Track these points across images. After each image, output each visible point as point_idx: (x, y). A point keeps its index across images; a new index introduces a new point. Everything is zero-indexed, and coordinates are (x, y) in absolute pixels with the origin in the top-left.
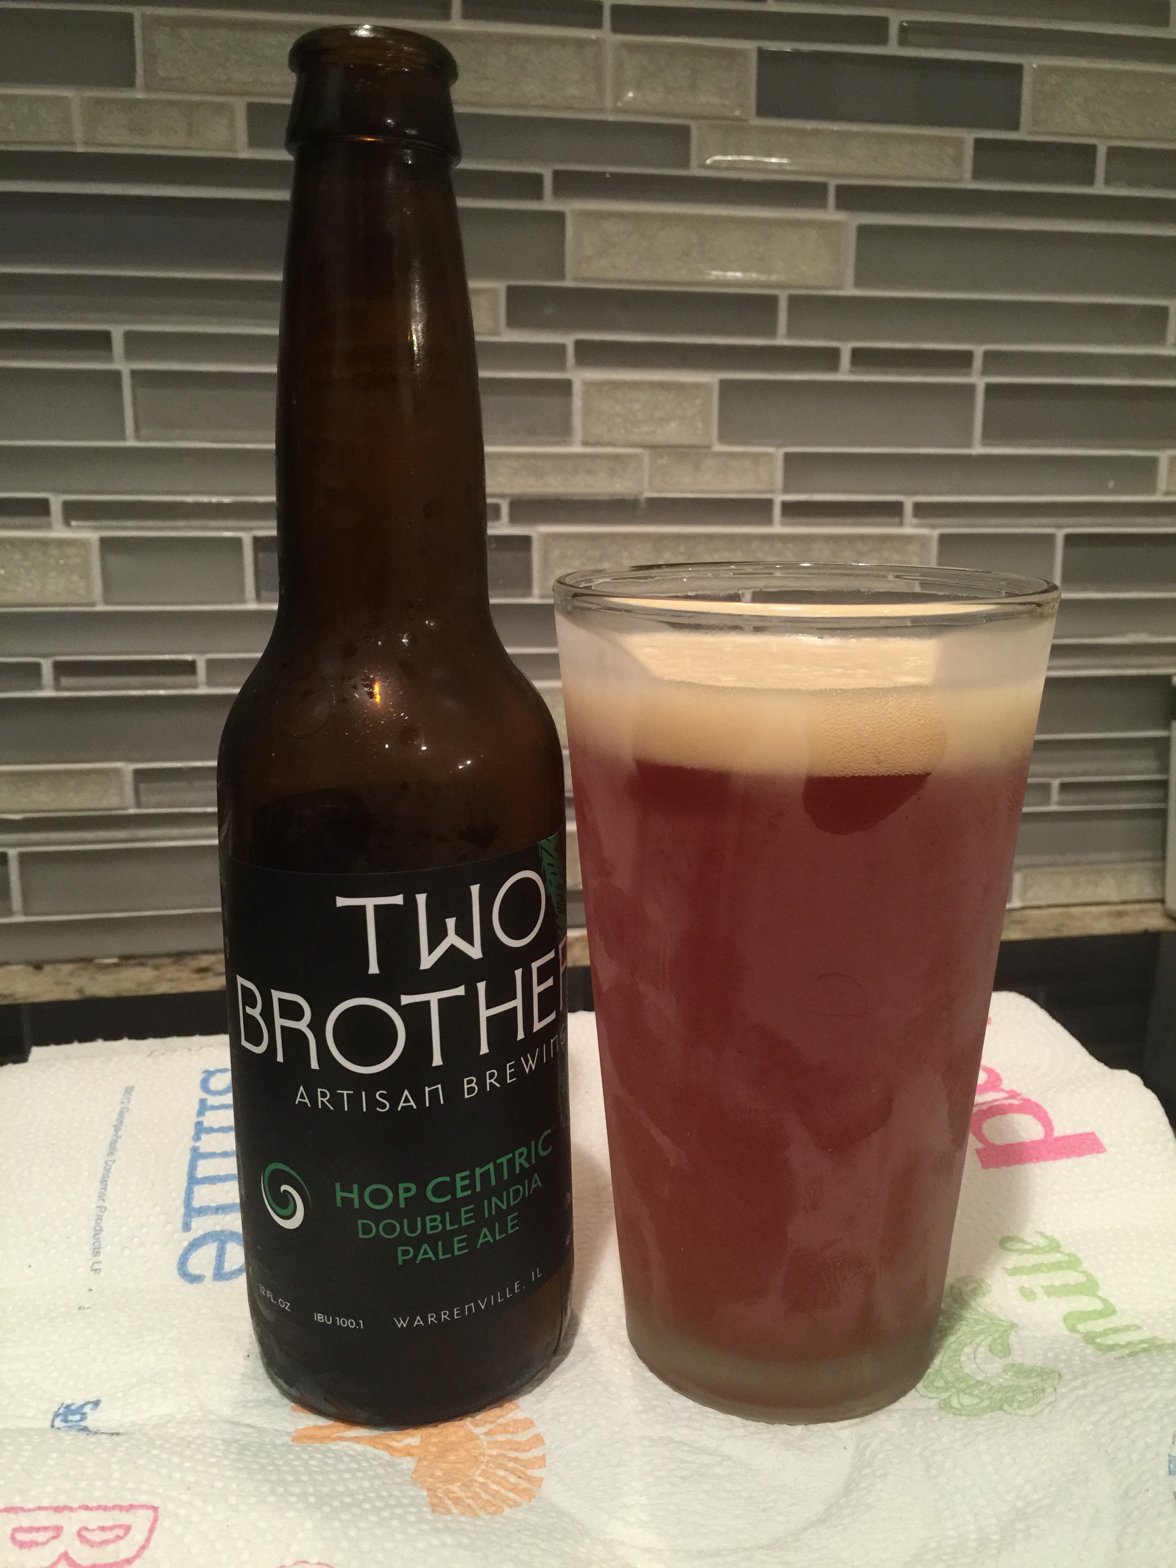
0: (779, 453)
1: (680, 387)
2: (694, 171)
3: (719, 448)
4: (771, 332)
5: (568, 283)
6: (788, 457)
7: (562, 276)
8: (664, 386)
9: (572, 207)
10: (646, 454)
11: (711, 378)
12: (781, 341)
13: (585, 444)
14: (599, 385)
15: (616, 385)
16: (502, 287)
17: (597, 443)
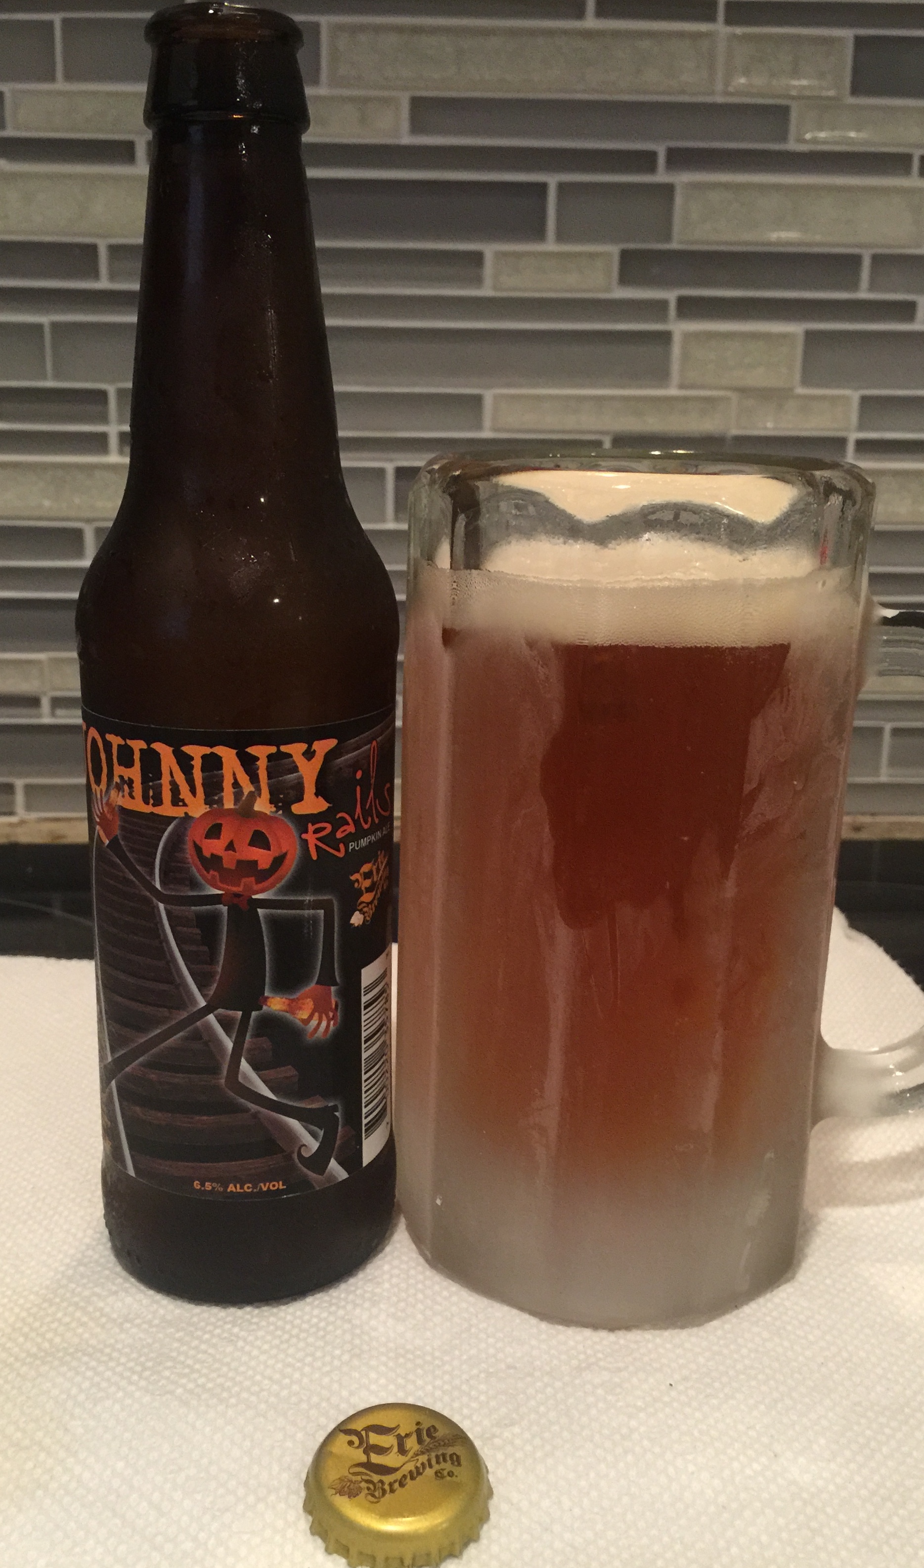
0: (854, 396)
1: (767, 337)
2: (792, 146)
3: (800, 391)
4: (854, 285)
5: (674, 245)
6: (864, 400)
7: (669, 240)
8: (754, 336)
9: (681, 179)
10: (734, 396)
11: (796, 329)
12: (863, 294)
13: (681, 386)
14: (696, 335)
15: (711, 335)
16: (614, 250)
17: (692, 386)
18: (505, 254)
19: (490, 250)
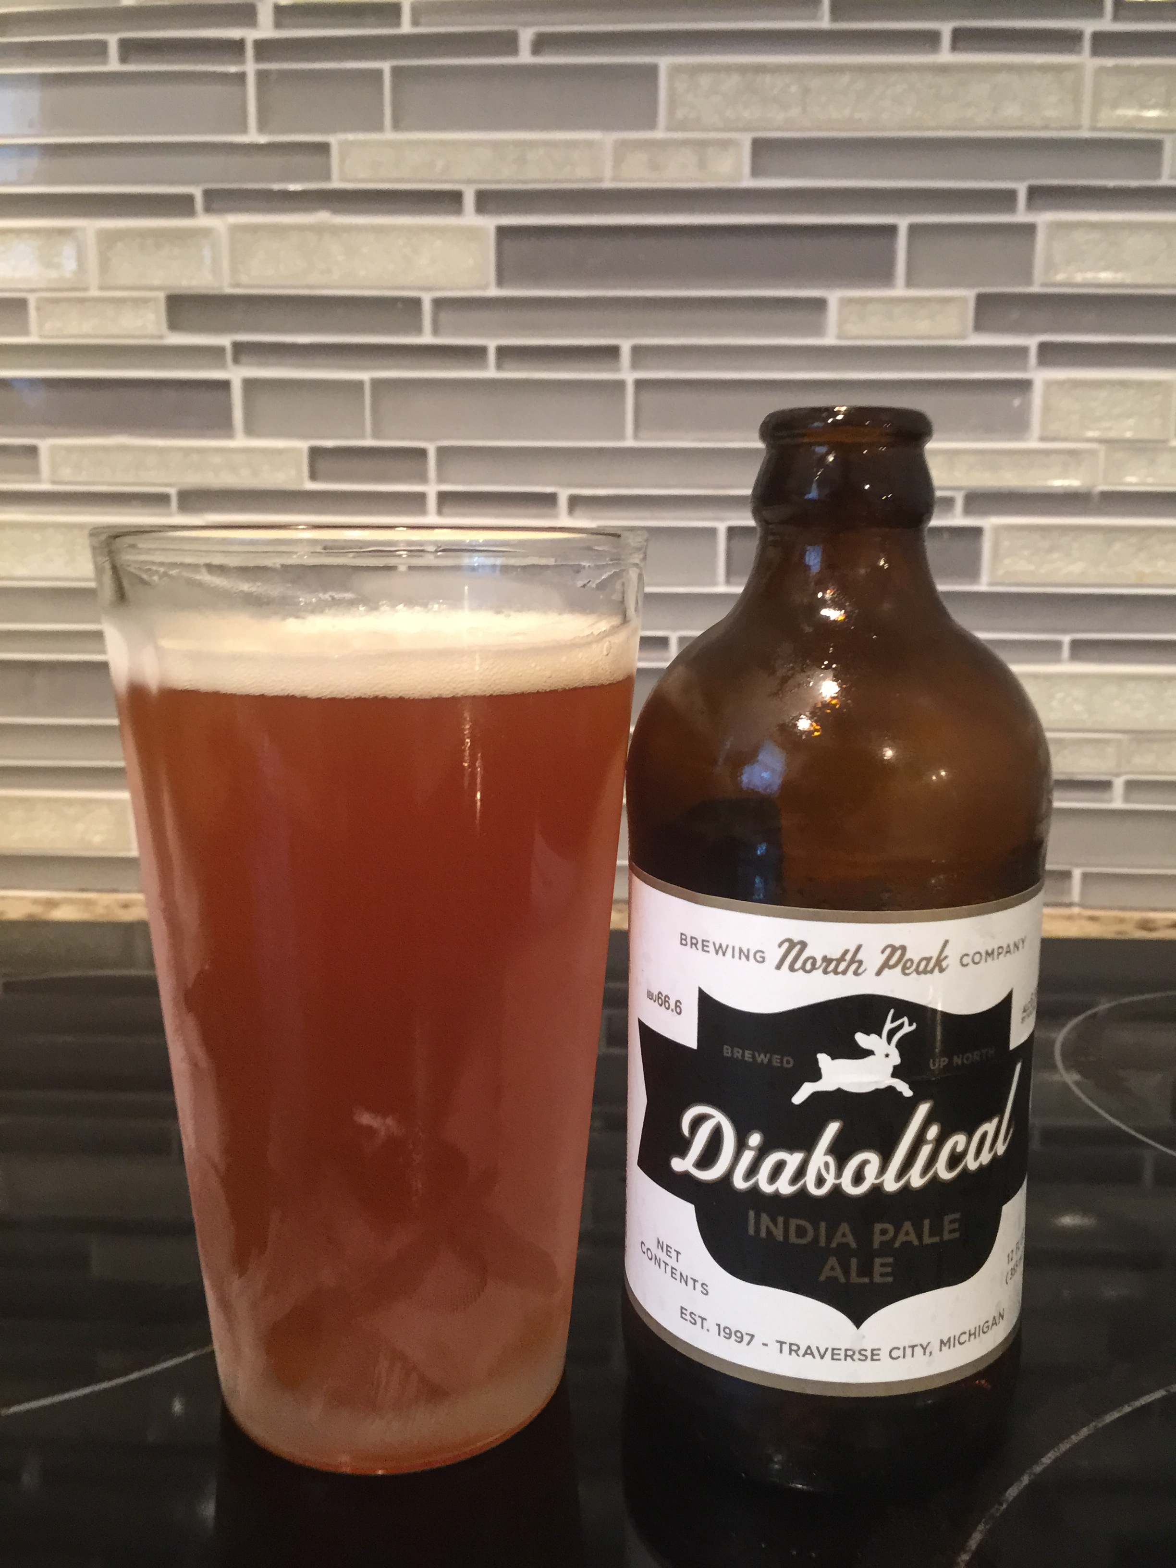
1: (1140, 384)
2: (1165, 181)
3: (1174, 443)
5: (1035, 289)
7: (1029, 282)
8: (1123, 384)
9: (1044, 218)
10: (1102, 449)
11: (1171, 376)
13: (1043, 439)
14: (1060, 384)
15: (1076, 384)
16: (970, 294)
17: (1054, 439)
18: (850, 301)
19: (834, 297)
